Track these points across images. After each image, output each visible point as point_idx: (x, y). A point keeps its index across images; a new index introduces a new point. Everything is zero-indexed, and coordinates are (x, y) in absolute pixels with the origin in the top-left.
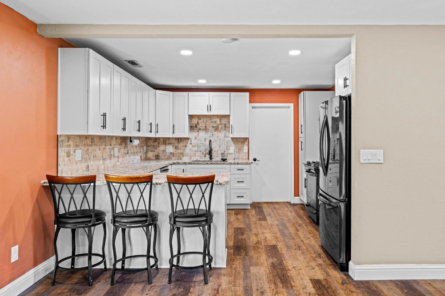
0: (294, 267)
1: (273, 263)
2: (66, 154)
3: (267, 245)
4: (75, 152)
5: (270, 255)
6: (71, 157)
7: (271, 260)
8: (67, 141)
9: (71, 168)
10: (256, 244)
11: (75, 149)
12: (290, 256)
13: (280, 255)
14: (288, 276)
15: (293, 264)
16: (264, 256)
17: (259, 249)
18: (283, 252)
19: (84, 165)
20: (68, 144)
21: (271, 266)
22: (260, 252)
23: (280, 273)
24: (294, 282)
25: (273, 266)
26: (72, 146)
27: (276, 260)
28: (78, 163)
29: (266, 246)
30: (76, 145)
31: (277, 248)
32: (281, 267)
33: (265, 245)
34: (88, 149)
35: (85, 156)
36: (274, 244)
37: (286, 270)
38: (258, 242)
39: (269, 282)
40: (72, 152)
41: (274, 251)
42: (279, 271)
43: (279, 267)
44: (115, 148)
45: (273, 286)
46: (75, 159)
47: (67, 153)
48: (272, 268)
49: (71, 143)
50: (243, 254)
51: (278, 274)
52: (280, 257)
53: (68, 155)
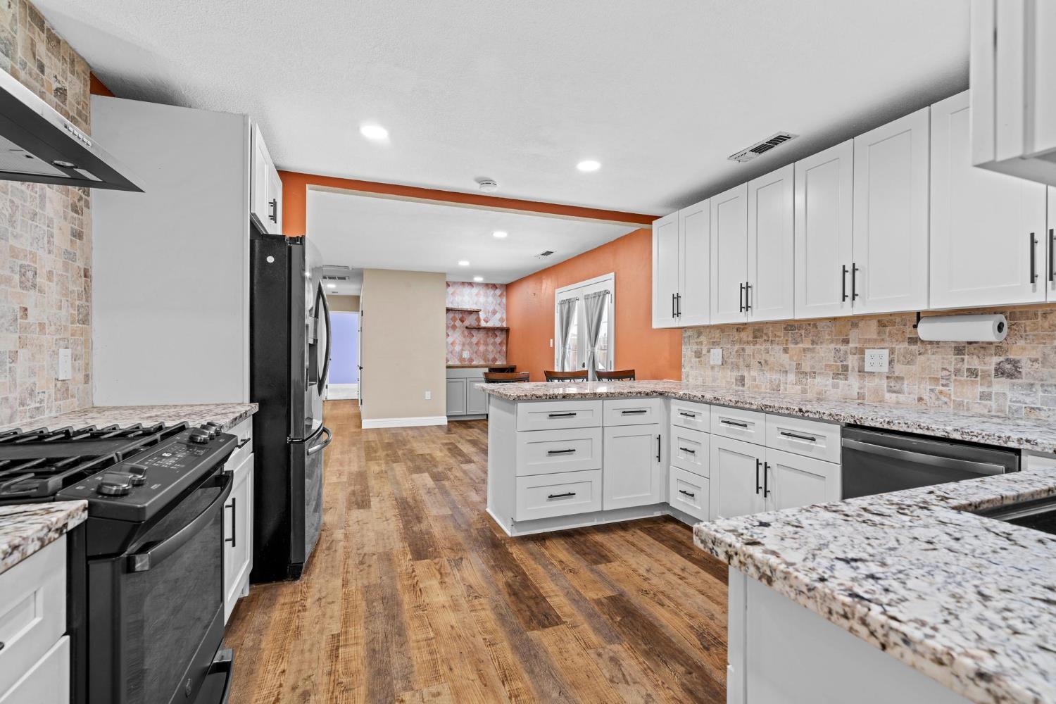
0: (388, 520)
1: (420, 522)
2: (693, 353)
3: (435, 558)
4: (709, 351)
5: (426, 536)
6: (702, 359)
7: (424, 526)
8: (696, 336)
9: (703, 373)
10: (461, 559)
11: (711, 347)
12: (388, 539)
13: (408, 537)
14: (398, 508)
15: (386, 525)
16: (436, 534)
17: (448, 545)
18: (401, 545)
19: (732, 375)
20: (699, 340)
21: (422, 518)
22: (445, 539)
23: (409, 511)
24: (392, 504)
25: (419, 519)
26: (705, 343)
27: (414, 529)
28: (716, 369)
29: (435, 555)
30: (713, 342)
31: (412, 553)
32: (406, 518)
33: (440, 557)
34: (743, 350)
35: (733, 360)
36: (418, 562)
37: (400, 515)
38: (458, 563)
39: (422, 501)
40: (704, 352)
41: (418, 546)
42: (410, 513)
43: (410, 518)
44: (867, 351)
45: (418, 498)
46: (709, 361)
47: (695, 352)
48: (420, 516)
49: (703, 338)
50: (474, 533)
51: (412, 510)
52: (407, 534)
53: (698, 354)
